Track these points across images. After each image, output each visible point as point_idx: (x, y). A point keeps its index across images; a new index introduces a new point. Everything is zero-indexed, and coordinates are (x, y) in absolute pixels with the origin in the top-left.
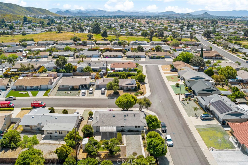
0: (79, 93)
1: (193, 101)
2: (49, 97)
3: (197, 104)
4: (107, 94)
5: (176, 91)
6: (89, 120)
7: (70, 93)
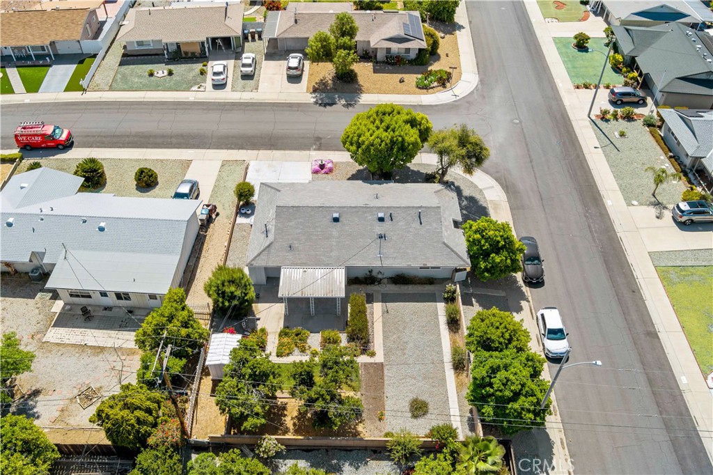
0: (203, 73)
1: (640, 122)
2: (90, 96)
3: (657, 141)
4: (309, 81)
5: (574, 67)
6: (240, 220)
7: (166, 73)
